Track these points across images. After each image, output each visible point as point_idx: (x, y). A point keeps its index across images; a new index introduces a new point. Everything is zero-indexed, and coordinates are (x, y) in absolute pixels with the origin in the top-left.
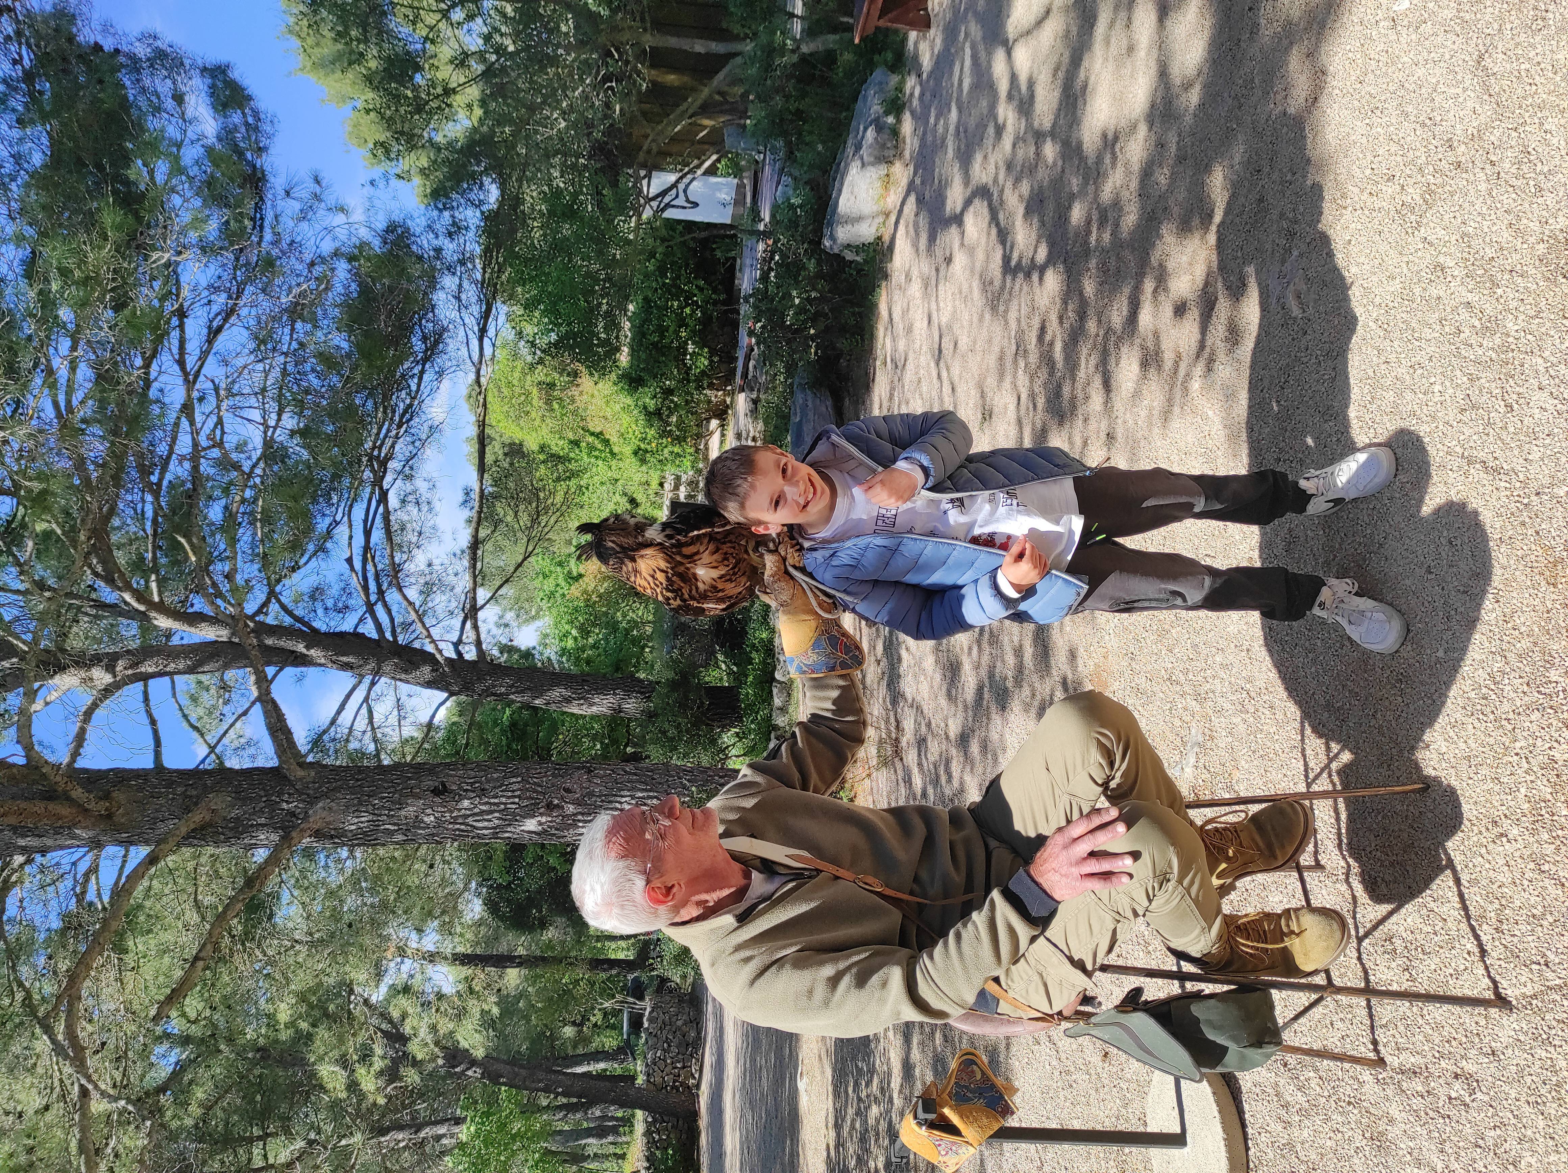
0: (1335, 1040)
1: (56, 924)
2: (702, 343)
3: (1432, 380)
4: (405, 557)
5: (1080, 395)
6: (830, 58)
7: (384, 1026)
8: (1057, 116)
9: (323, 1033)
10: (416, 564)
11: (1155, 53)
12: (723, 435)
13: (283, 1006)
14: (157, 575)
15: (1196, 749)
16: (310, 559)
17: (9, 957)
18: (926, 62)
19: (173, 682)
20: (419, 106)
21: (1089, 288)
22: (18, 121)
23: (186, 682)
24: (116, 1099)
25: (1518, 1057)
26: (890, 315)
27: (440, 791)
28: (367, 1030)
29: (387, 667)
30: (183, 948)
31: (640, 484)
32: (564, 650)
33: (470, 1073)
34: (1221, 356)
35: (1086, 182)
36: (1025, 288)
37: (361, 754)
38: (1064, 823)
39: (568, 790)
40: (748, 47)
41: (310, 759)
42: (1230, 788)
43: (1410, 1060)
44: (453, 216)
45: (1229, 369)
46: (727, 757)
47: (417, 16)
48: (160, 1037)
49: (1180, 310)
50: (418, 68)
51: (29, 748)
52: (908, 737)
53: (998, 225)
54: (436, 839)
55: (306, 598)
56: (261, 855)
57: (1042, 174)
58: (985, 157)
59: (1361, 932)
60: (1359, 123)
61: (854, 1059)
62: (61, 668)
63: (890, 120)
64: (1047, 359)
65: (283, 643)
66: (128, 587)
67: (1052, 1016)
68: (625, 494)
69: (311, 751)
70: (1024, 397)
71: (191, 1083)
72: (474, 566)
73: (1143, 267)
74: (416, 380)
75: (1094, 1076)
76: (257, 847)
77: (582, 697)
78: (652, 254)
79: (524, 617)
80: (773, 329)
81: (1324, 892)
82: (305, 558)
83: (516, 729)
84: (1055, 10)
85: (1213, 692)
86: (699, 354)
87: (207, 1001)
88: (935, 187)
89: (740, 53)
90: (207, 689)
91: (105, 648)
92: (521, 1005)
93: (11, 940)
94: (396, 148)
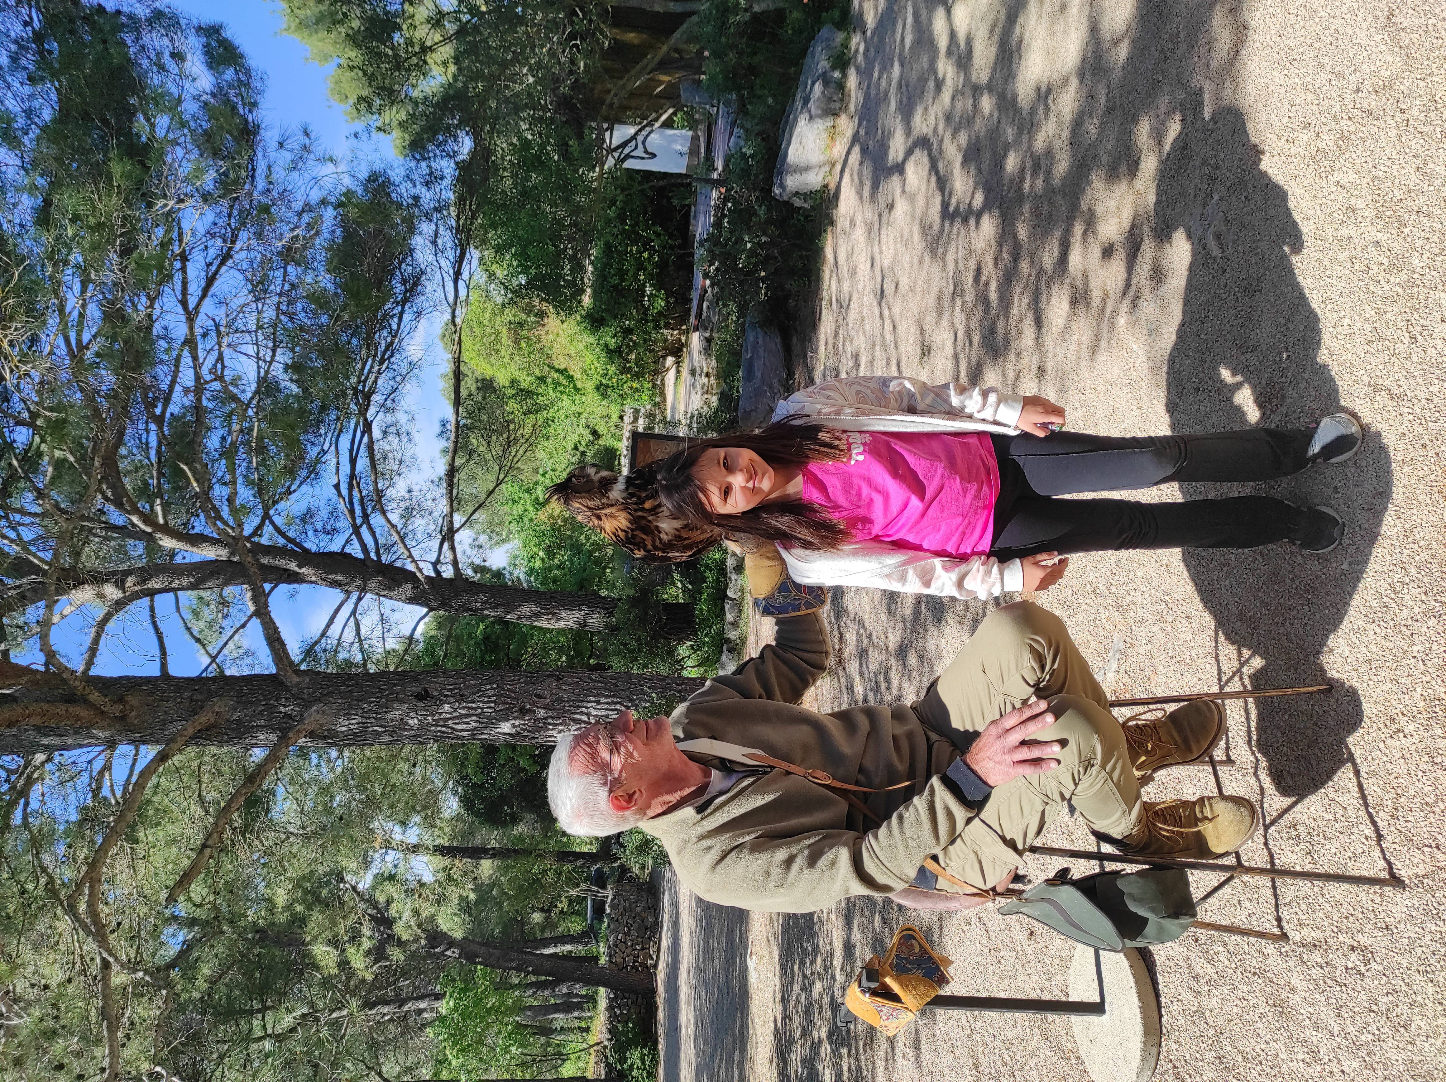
0: (1243, 917)
1: (74, 816)
2: (658, 286)
3: (1343, 314)
4: (387, 483)
5: (1014, 331)
6: (779, 16)
7: (369, 911)
8: (994, 70)
9: (317, 916)
10: (397, 490)
11: (1087, 9)
12: (678, 371)
13: (280, 891)
14: (162, 499)
15: (1118, 656)
16: (301, 483)
17: (34, 845)
18: (870, 19)
19: (177, 598)
20: (398, 64)
21: (1022, 232)
22: (29, 78)
23: (188, 598)
25: (1411, 930)
26: (836, 258)
27: (423, 696)
28: (356, 913)
29: (372, 585)
30: (189, 838)
31: (602, 417)
32: (532, 570)
33: (448, 953)
34: (1146, 294)
35: (1020, 132)
36: (963, 232)
37: (348, 663)
38: (998, 716)
39: (539, 696)
40: (703, 7)
41: (303, 667)
42: (1148, 690)
43: (1311, 935)
44: (429, 167)
45: (1153, 305)
46: (683, 668)
48: (168, 919)
49: (1108, 252)
50: (397, 28)
51: (49, 657)
52: (850, 648)
53: (937, 173)
54: (420, 739)
55: (297, 521)
56: (258, 754)
57: (979, 125)
58: (926, 109)
59: (1268, 820)
60: (1277, 75)
61: (800, 940)
62: (79, 583)
63: (837, 74)
64: (983, 299)
65: (277, 562)
66: (136, 511)
67: (987, 891)
68: (588, 427)
69: (303, 660)
70: (960, 334)
71: (197, 960)
72: (450, 493)
73: (1073, 211)
74: (396, 320)
75: (1021, 953)
76: (256, 745)
77: (551, 612)
78: (613, 203)
79: (496, 539)
80: (726, 272)
81: (1234, 784)
82: (297, 483)
83: (489, 643)
85: (1134, 604)
86: (656, 296)
87: (211, 886)
88: (879, 137)
89: (696, 12)
90: (208, 605)
91: (115, 566)
92: (494, 892)
93: (34, 830)
94: (378, 103)
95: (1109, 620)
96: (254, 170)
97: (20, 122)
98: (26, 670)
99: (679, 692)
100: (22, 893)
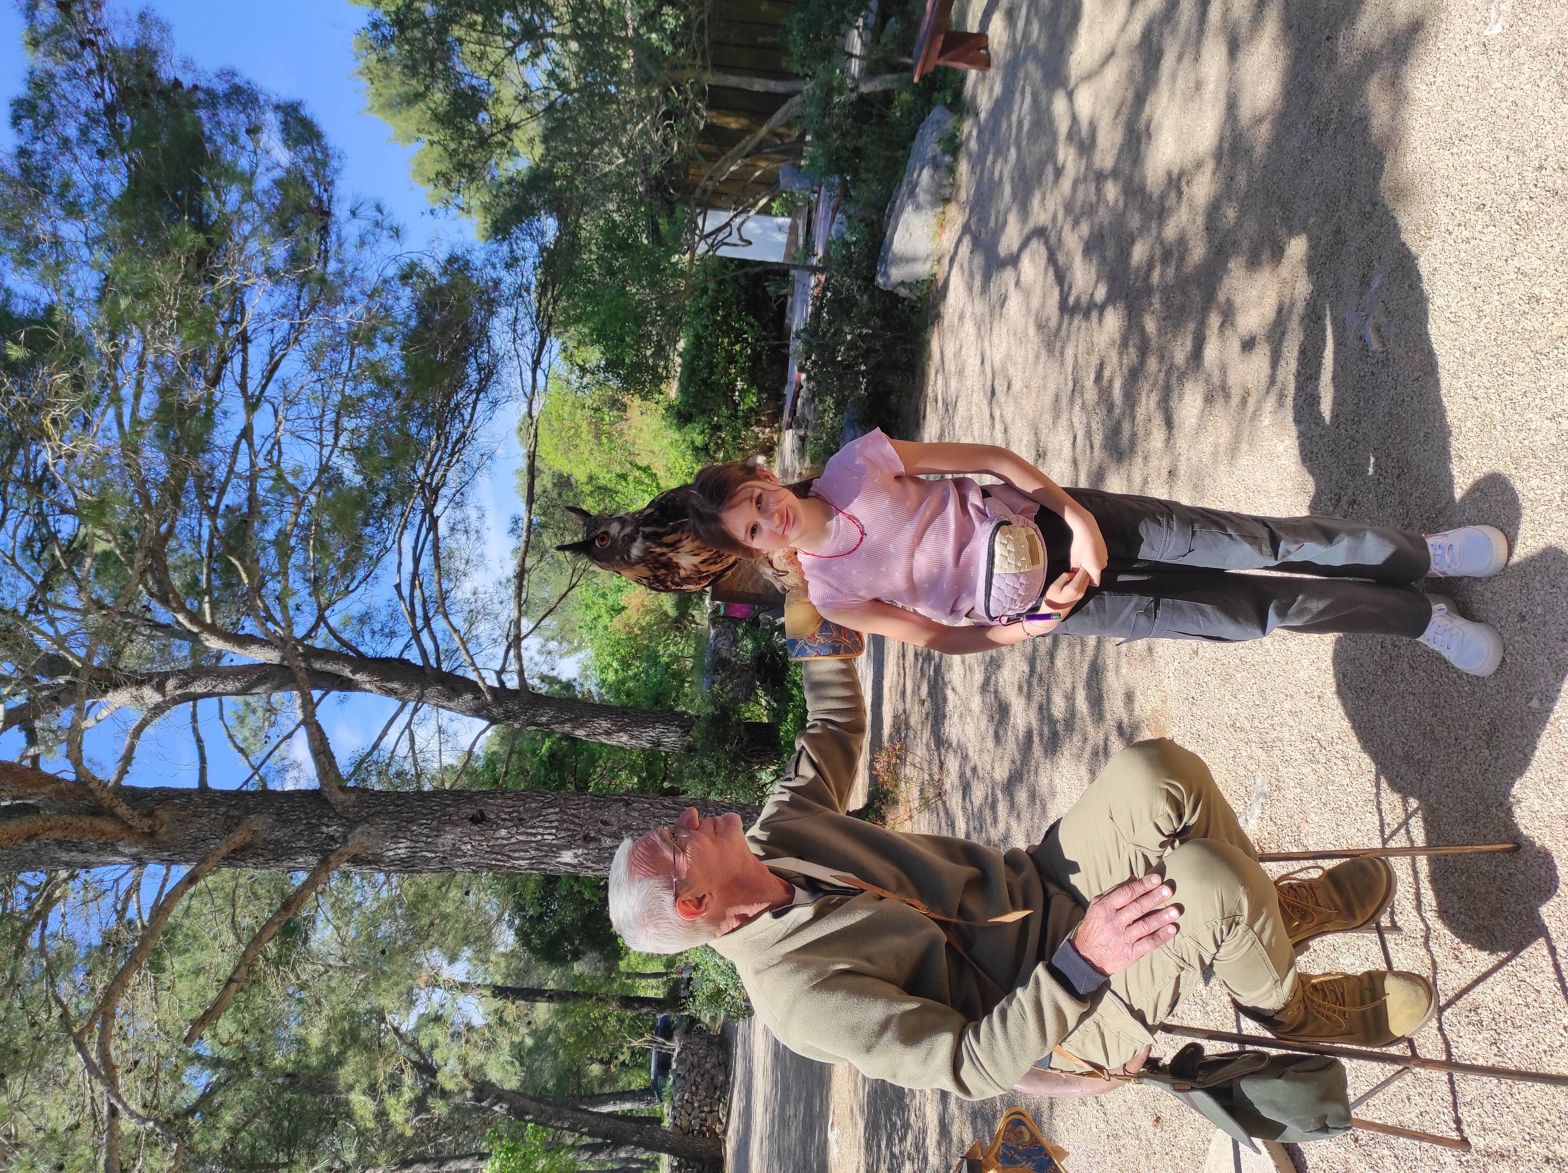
0: (1413, 1115)
1: (97, 941)
2: (752, 382)
4: (452, 584)
5: (1141, 433)
6: (887, 97)
7: (412, 1057)
8: (1120, 154)
9: (353, 1059)
10: (462, 592)
11: (1224, 86)
13: (315, 1031)
14: (211, 597)
15: (1262, 800)
16: (360, 584)
17: (49, 972)
18: (984, 103)
19: (221, 704)
20: (483, 141)
21: (1151, 325)
22: (99, 152)
23: (233, 704)
24: (144, 1121)
26: (942, 353)
27: (479, 819)
28: (397, 1059)
29: (431, 691)
30: (218, 969)
32: (604, 682)
33: (496, 1108)
35: (1148, 219)
36: (1084, 327)
37: (400, 778)
39: (605, 823)
40: (808, 86)
41: (351, 784)
42: (1298, 841)
43: (1499, 1142)
44: (511, 249)
47: (483, 52)
48: (191, 1058)
49: (1248, 345)
50: (484, 105)
51: (78, 764)
52: (951, 780)
53: (1055, 265)
54: (475, 868)
55: (355, 622)
56: (302, 877)
57: (1102, 214)
59: (1443, 1001)
61: (888, 1114)
62: (116, 686)
63: (947, 159)
64: (1106, 398)
65: (331, 667)
66: (182, 608)
69: (352, 774)
70: (1080, 434)
71: (221, 1104)
72: (519, 595)
73: (1209, 299)
74: (469, 410)
75: (1144, 1142)
76: (296, 869)
77: (622, 730)
78: (705, 291)
79: (565, 647)
80: (824, 365)
81: (1401, 955)
82: (355, 583)
83: (554, 760)
84: (1120, 49)
85: (1281, 740)
86: (748, 391)
87: (240, 1023)
88: (992, 224)
89: (799, 92)
90: (254, 711)
91: (157, 668)
92: (550, 1040)
93: (52, 955)
94: (456, 179)
95: (1251, 758)
96: (326, 251)
97: (88, 196)
98: (53, 779)
100: (33, 1025)
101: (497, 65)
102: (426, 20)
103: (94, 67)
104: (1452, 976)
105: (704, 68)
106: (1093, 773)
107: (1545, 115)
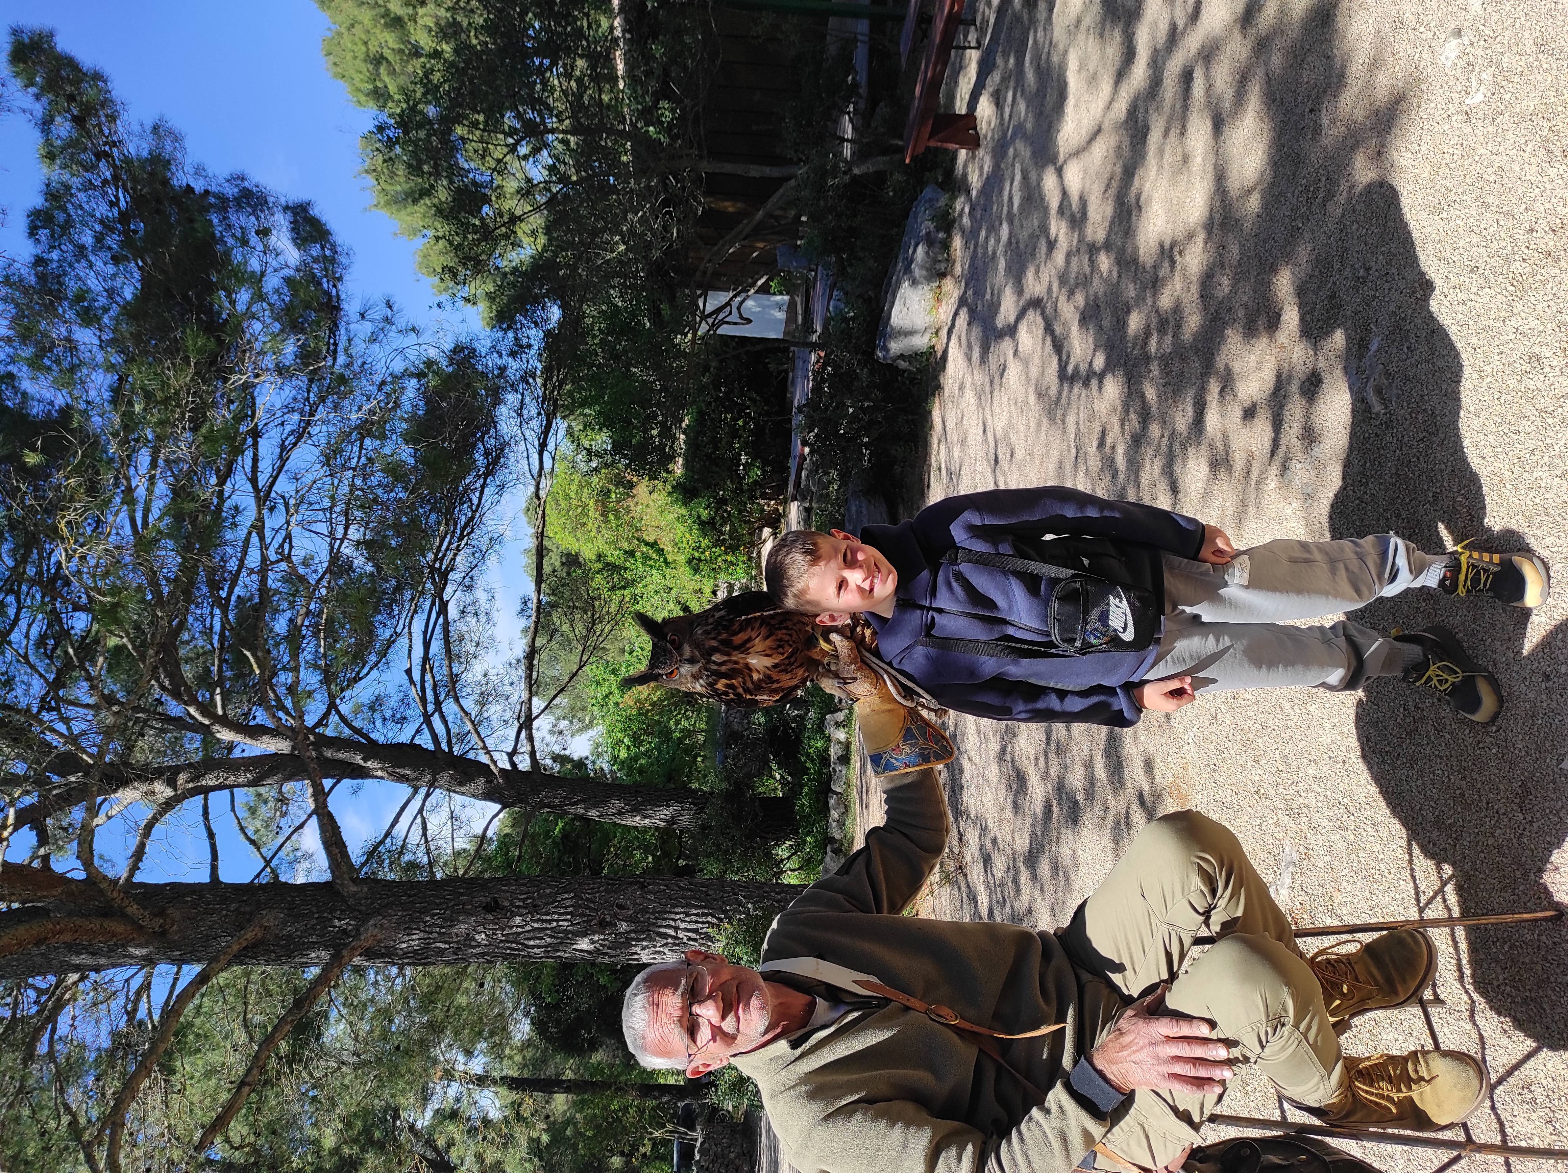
1: (106, 1043)
2: (755, 456)
4: (463, 667)
6: (880, 178)
7: (429, 1155)
8: (1112, 226)
9: (371, 1160)
10: (473, 674)
11: (1212, 159)
13: (328, 1131)
14: (222, 688)
15: (1292, 869)
16: (371, 670)
17: (59, 1079)
18: (975, 180)
19: (232, 795)
20: (487, 234)
21: (1151, 393)
22: (113, 258)
23: (244, 795)
26: (944, 423)
27: (494, 907)
28: (413, 1159)
29: (444, 777)
30: (230, 1070)
31: (694, 592)
32: (616, 760)
34: (1298, 455)
35: (1143, 288)
36: (1084, 394)
37: (414, 867)
39: (621, 907)
40: (801, 171)
41: (363, 872)
42: (1332, 913)
44: (516, 337)
45: (1306, 467)
46: (782, 872)
47: (485, 150)
48: (202, 1165)
49: (1249, 413)
50: (487, 200)
51: (88, 863)
52: (971, 852)
53: (1052, 334)
54: (489, 958)
55: (365, 709)
56: (315, 971)
57: (1097, 285)
58: (1038, 270)
62: (125, 783)
63: (941, 235)
64: (1110, 463)
65: (342, 755)
66: (193, 701)
68: (679, 603)
69: (364, 864)
72: (529, 676)
73: (1208, 367)
74: (478, 494)
76: (308, 965)
77: (635, 810)
78: (707, 368)
79: (577, 725)
80: (826, 438)
81: (1446, 1030)
82: (366, 669)
83: (567, 839)
84: (1106, 126)
85: (1307, 807)
86: (752, 464)
87: (251, 1125)
88: (988, 296)
89: (794, 176)
90: (266, 802)
91: (168, 761)
92: (568, 1132)
93: (61, 1060)
94: (462, 272)
95: (1277, 825)
96: (336, 344)
97: (102, 301)
98: (62, 879)
99: (778, 901)
100: (43, 1134)
101: (499, 161)
102: (430, 122)
103: (109, 177)
104: (1501, 1051)
105: (701, 157)
106: (1116, 842)
107: (1533, 179)
